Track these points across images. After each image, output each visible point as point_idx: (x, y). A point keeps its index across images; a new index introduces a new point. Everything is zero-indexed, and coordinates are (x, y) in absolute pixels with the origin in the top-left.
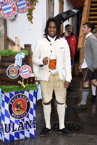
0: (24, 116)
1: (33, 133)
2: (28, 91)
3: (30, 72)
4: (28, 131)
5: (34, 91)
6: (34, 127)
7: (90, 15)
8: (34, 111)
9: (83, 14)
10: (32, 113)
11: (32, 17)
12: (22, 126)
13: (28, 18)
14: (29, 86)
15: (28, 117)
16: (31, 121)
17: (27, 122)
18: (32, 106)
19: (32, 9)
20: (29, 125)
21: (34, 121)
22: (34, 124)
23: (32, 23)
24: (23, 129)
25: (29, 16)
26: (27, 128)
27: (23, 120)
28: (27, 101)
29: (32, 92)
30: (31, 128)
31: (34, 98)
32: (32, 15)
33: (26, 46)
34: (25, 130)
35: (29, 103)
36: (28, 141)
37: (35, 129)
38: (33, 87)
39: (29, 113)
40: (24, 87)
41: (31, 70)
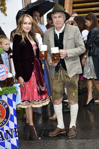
1: (15, 144)
2: (6, 95)
3: (7, 72)
4: (9, 141)
5: (14, 95)
6: (16, 136)
7: (74, 3)
8: (15, 118)
10: (12, 120)
11: (6, 8)
12: (2, 137)
13: (1, 9)
14: (7, 89)
15: (8, 125)
16: (12, 130)
17: (7, 131)
18: (12, 112)
20: (9, 134)
21: (15, 129)
22: (16, 132)
23: (6, 15)
24: (3, 139)
25: (2, 7)
26: (7, 139)
27: (3, 129)
28: (6, 106)
29: (11, 96)
30: (12, 137)
31: (14, 103)
32: (6, 6)
34: (6, 141)
35: (8, 109)
37: (17, 138)
39: (9, 120)
40: (1, 90)
41: (7, 70)
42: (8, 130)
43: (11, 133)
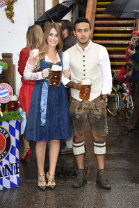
0: (2, 158)
1: (16, 182)
2: (8, 122)
4: (8, 178)
5: (17, 122)
6: (17, 173)
7: (97, 13)
8: (17, 150)
9: (87, 11)
10: (13, 152)
11: (13, 13)
13: (7, 14)
14: (10, 114)
15: (8, 159)
16: (12, 164)
17: (6, 166)
18: (13, 143)
19: (13, 2)
20: (9, 169)
21: (16, 164)
22: (17, 168)
23: (13, 22)
24: (0, 176)
25: (8, 12)
26: (6, 175)
27: (1, 163)
28: (7, 136)
29: (13, 124)
30: (12, 174)
31: (17, 132)
32: (13, 11)
33: (4, 55)
34: (4, 178)
36: (7, 193)
37: (18, 175)
38: (15, 115)
39: (9, 153)
40: (2, 115)
41: (11, 90)
42: (8, 165)
43: (11, 168)
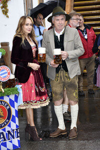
0: (5, 125)
1: (17, 145)
2: (8, 96)
3: (9, 74)
4: (11, 142)
5: (16, 96)
6: (18, 137)
8: (17, 119)
10: (14, 121)
11: (7, 10)
12: (4, 137)
13: (3, 11)
14: (9, 90)
15: (9, 126)
16: (13, 130)
17: (9, 132)
18: (13, 113)
19: (7, 1)
20: (11, 135)
21: (17, 130)
22: (18, 133)
23: (8, 17)
24: (5, 140)
25: (4, 9)
26: (9, 139)
27: (4, 130)
28: (8, 107)
29: (12, 97)
30: (14, 138)
32: (8, 8)
33: (3, 44)
34: (7, 142)
37: (19, 139)
40: (3, 91)
41: (9, 71)
42: (10, 130)
43: (12, 133)
